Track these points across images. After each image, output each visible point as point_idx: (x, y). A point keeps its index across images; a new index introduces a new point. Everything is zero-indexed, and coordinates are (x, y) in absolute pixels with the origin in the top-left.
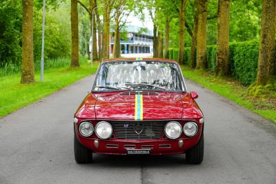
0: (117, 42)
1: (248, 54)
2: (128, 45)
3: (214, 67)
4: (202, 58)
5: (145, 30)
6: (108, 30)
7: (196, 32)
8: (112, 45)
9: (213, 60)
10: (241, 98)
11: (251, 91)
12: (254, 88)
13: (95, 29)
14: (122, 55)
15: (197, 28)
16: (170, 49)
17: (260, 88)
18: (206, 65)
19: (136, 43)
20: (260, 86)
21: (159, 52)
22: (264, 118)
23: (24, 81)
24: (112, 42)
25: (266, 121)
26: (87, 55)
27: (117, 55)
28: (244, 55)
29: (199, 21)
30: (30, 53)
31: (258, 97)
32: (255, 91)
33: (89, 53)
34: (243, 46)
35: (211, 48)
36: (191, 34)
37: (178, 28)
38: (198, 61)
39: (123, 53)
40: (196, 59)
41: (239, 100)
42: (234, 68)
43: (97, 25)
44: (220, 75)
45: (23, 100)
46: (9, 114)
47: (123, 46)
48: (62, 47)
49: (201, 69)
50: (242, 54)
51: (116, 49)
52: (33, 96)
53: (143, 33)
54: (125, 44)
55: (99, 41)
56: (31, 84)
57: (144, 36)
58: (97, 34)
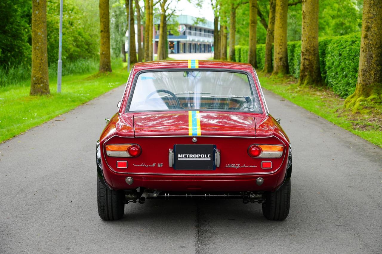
0: (164, 37)
1: (345, 54)
2: (178, 42)
3: (297, 71)
4: (281, 59)
5: (203, 21)
6: (150, 20)
7: (273, 23)
8: (157, 42)
9: (296, 62)
10: (336, 114)
11: (349, 104)
12: (353, 100)
13: (132, 20)
14: (171, 56)
15: (273, 18)
16: (237, 47)
17: (361, 101)
18: (287, 69)
19: (189, 38)
20: (361, 98)
21: (222, 51)
22: (366, 141)
23: (34, 92)
24: (156, 38)
25: (370, 146)
26: (122, 55)
27: (164, 56)
28: (340, 55)
29: (277, 8)
30: (42, 53)
31: (358, 113)
32: (354, 104)
33: (125, 53)
34: (339, 42)
35: (294, 46)
36: (266, 26)
37: (248, 19)
38: (276, 63)
39: (172, 53)
40: (272, 60)
41: (333, 117)
42: (326, 73)
43: (136, 13)
44: (306, 82)
45: (33, 118)
46: (14, 137)
47: (172, 42)
48: (88, 44)
49: (280, 75)
50: (336, 53)
51: (162, 47)
52: (48, 113)
53: (200, 25)
54: (175, 40)
55: (139, 35)
56: (44, 96)
57: (201, 30)
58: (136, 27)
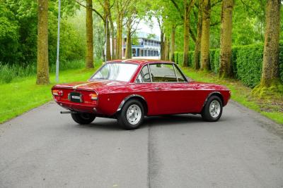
0: (130, 44)
1: (251, 57)
2: (138, 49)
3: (216, 69)
4: (205, 60)
5: (153, 36)
6: (120, 35)
7: (200, 37)
8: (125, 49)
9: (215, 62)
10: (247, 99)
11: (255, 92)
12: (258, 90)
13: (108, 35)
14: (133, 58)
15: (200, 34)
16: (176, 52)
17: (264, 90)
18: (209, 67)
19: (145, 47)
20: (264, 88)
21: (166, 55)
23: (39, 82)
24: (124, 46)
26: (102, 58)
27: (129, 57)
28: (247, 58)
29: (203, 27)
30: (45, 56)
31: (262, 98)
32: (259, 92)
33: (104, 56)
34: (246, 49)
35: (214, 52)
36: (195, 40)
37: (183, 35)
38: (202, 63)
39: (134, 56)
40: (199, 61)
41: (244, 101)
42: (236, 70)
43: (111, 31)
44: (223, 76)
45: (35, 101)
46: (17, 116)
47: (134, 50)
49: (205, 71)
50: (245, 56)
51: (128, 53)
52: (46, 98)
53: (152, 39)
54: (136, 48)
55: (113, 45)
56: (46, 84)
57: (152, 41)
58: (111, 39)
